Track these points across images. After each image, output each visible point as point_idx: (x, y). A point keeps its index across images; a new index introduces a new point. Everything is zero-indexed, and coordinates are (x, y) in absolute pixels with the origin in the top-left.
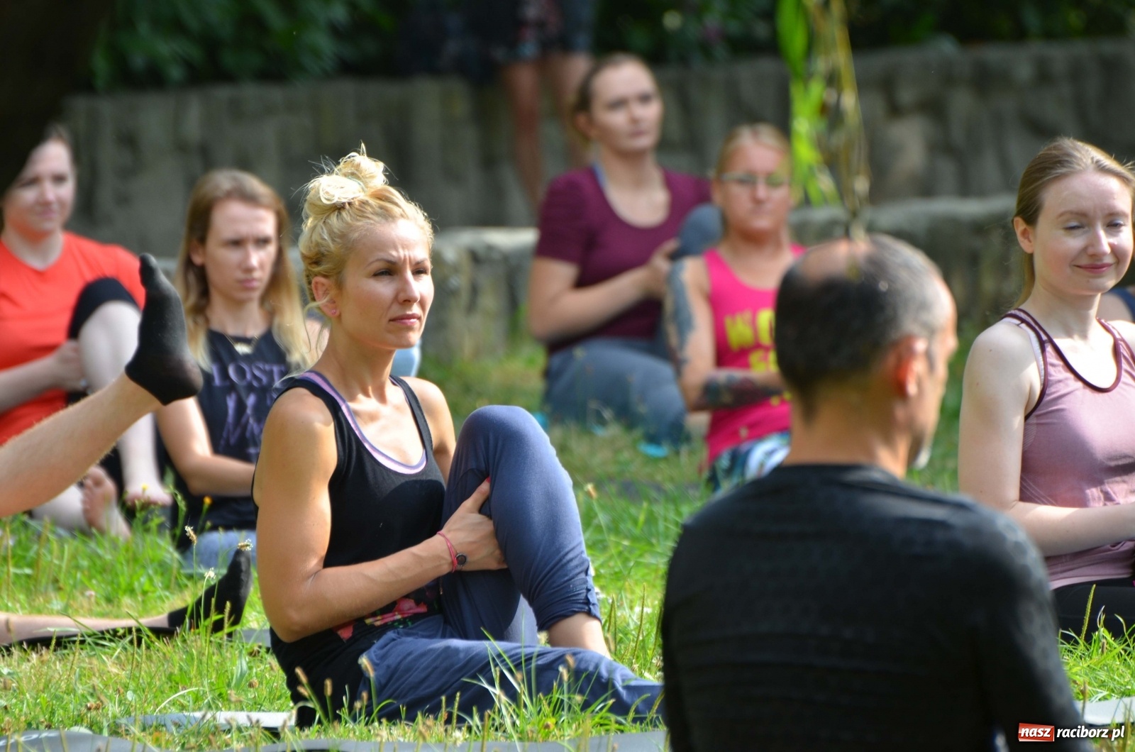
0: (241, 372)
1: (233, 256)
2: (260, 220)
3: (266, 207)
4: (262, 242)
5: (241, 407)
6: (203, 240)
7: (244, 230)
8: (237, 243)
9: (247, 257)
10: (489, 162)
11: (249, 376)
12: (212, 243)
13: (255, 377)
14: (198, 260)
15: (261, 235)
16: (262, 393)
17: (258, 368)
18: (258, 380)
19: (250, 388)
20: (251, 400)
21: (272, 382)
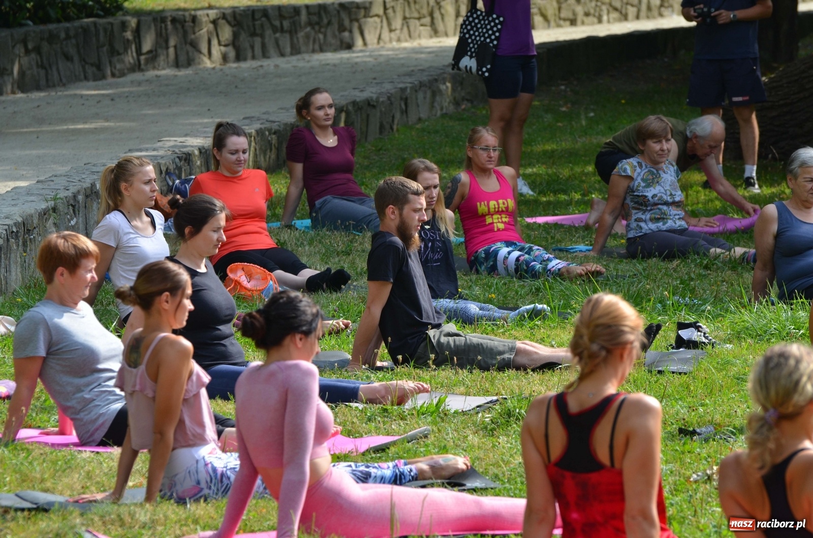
0: (426, 234)
4: (436, 187)
5: (426, 247)
8: (428, 188)
13: (430, 235)
15: (436, 184)
16: (433, 241)
17: (432, 232)
18: (433, 237)
19: (430, 240)
20: (430, 244)
21: (436, 237)
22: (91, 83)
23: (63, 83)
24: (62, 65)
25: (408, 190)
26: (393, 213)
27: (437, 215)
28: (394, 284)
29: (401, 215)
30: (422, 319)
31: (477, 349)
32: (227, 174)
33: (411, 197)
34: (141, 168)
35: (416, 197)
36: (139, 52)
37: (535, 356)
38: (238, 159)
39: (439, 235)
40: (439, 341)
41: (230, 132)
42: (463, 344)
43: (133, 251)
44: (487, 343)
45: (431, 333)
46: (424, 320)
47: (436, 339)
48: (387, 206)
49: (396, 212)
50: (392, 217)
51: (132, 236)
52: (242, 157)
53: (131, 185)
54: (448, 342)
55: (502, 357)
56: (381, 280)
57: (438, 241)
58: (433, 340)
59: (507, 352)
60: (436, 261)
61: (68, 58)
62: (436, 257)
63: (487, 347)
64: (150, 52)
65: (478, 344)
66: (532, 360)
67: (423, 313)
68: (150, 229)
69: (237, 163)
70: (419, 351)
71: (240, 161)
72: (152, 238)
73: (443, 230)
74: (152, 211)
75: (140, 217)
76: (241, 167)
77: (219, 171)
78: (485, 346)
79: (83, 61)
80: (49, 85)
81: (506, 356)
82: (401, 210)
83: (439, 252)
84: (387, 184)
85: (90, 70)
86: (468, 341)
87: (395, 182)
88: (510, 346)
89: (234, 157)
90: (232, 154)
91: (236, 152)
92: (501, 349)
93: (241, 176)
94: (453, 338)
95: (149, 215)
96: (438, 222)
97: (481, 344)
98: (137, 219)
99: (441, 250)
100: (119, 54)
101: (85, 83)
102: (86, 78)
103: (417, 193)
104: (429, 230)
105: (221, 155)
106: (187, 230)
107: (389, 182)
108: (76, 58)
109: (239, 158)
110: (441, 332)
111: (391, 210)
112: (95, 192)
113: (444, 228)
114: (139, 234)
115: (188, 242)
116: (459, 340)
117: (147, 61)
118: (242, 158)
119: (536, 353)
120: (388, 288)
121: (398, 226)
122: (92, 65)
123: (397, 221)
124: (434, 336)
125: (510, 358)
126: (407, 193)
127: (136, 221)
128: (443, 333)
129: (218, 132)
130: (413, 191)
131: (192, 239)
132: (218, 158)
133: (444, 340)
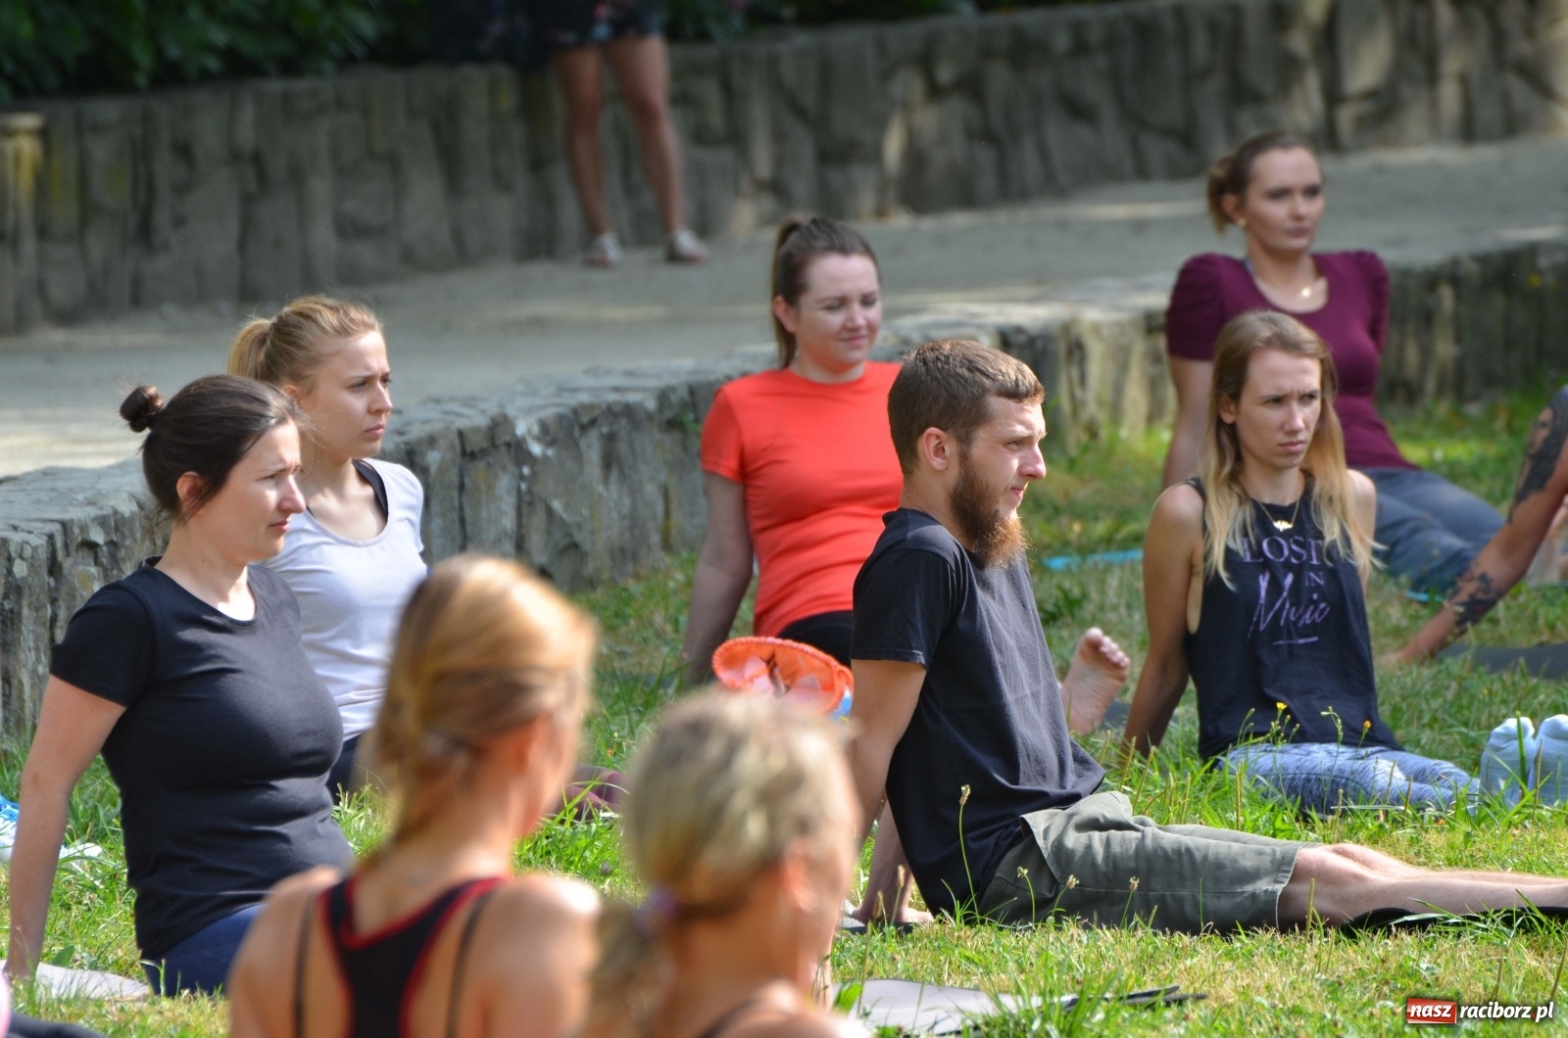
0: (1276, 548)
1: (1274, 415)
2: (1305, 371)
3: (1310, 356)
4: (1307, 397)
5: (1275, 586)
6: (1236, 397)
7: (1287, 385)
8: (1279, 400)
9: (1291, 416)
10: (537, 164)
11: (1286, 552)
12: (1247, 401)
13: (1291, 551)
14: (1228, 418)
15: (1308, 391)
16: (1299, 571)
17: (1296, 542)
18: (1298, 556)
19: (1288, 566)
20: (1289, 579)
21: (1310, 558)
22: (1158, 187)
23: (1054, 187)
24: (1058, 132)
25: (987, 382)
26: (939, 450)
27: (1317, 489)
28: (932, 669)
29: (964, 458)
30: (1016, 783)
31: (1179, 864)
32: (816, 375)
33: (996, 403)
34: (341, 342)
35: (1012, 404)
36: (1333, 96)
37: (1353, 889)
38: (849, 325)
39: (1319, 549)
40: (1059, 847)
41: (821, 243)
42: (1132, 852)
43: (307, 584)
44: (1207, 847)
45: (1038, 821)
46: (1025, 785)
47: (1052, 836)
48: (922, 430)
49: (950, 448)
50: (937, 463)
51: (307, 540)
52: (861, 316)
53: (309, 392)
54: (1089, 847)
55: (1249, 888)
56: (887, 657)
57: (1313, 568)
58: (1040, 842)
59: (1267, 873)
60: (1306, 631)
61: (1078, 110)
62: (1307, 618)
63: (1205, 857)
64: (1372, 94)
65: (1178, 852)
66: (1345, 900)
67: (1023, 760)
68: (370, 518)
69: (846, 335)
70: (998, 874)
71: (855, 329)
72: (375, 549)
73: (1332, 533)
74: (382, 468)
75: (336, 484)
76: (858, 348)
77: (794, 368)
78: (1198, 856)
79: (1134, 120)
80: (1010, 191)
81: (1263, 885)
82: (965, 441)
83: (1316, 603)
84: (925, 362)
85: (1157, 150)
86: (1149, 842)
87: (947, 357)
88: (1278, 855)
89: (836, 320)
90: (830, 308)
91: (841, 303)
92: (1248, 863)
93: (860, 381)
94: (1104, 834)
95: (368, 476)
96: (1318, 512)
97: (1188, 851)
98: (327, 491)
99: (1322, 598)
100: (1258, 99)
101: (1138, 189)
102: (1142, 173)
103: (1015, 394)
104: (1286, 534)
105: (798, 318)
106: (183, 486)
107: (930, 355)
108: (1108, 113)
109: (851, 319)
110: (1071, 816)
111: (934, 442)
112: (508, 445)
113: (1336, 530)
114: (328, 535)
115: (192, 523)
116: (1123, 840)
117: (1364, 124)
118: (861, 321)
119: (1358, 878)
120: (912, 683)
121: (955, 491)
122: (1166, 132)
123: (953, 475)
124: (1046, 832)
125: (1273, 893)
126: (985, 391)
127: (324, 495)
128: (1076, 819)
129: (785, 249)
130: (1003, 385)
131: (201, 512)
132: (790, 326)
133: (1074, 840)
